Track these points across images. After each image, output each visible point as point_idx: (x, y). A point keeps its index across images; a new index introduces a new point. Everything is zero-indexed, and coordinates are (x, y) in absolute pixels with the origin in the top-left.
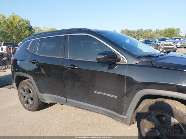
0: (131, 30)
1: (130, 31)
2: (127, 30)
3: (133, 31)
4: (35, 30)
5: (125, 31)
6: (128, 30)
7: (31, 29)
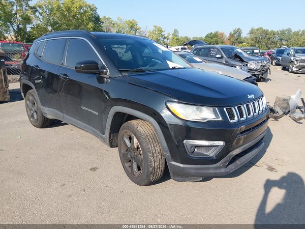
0: (270, 30)
1: (267, 30)
2: (261, 28)
3: (272, 31)
4: (103, 23)
5: (258, 30)
6: (264, 29)
7: (97, 20)
